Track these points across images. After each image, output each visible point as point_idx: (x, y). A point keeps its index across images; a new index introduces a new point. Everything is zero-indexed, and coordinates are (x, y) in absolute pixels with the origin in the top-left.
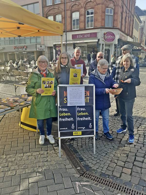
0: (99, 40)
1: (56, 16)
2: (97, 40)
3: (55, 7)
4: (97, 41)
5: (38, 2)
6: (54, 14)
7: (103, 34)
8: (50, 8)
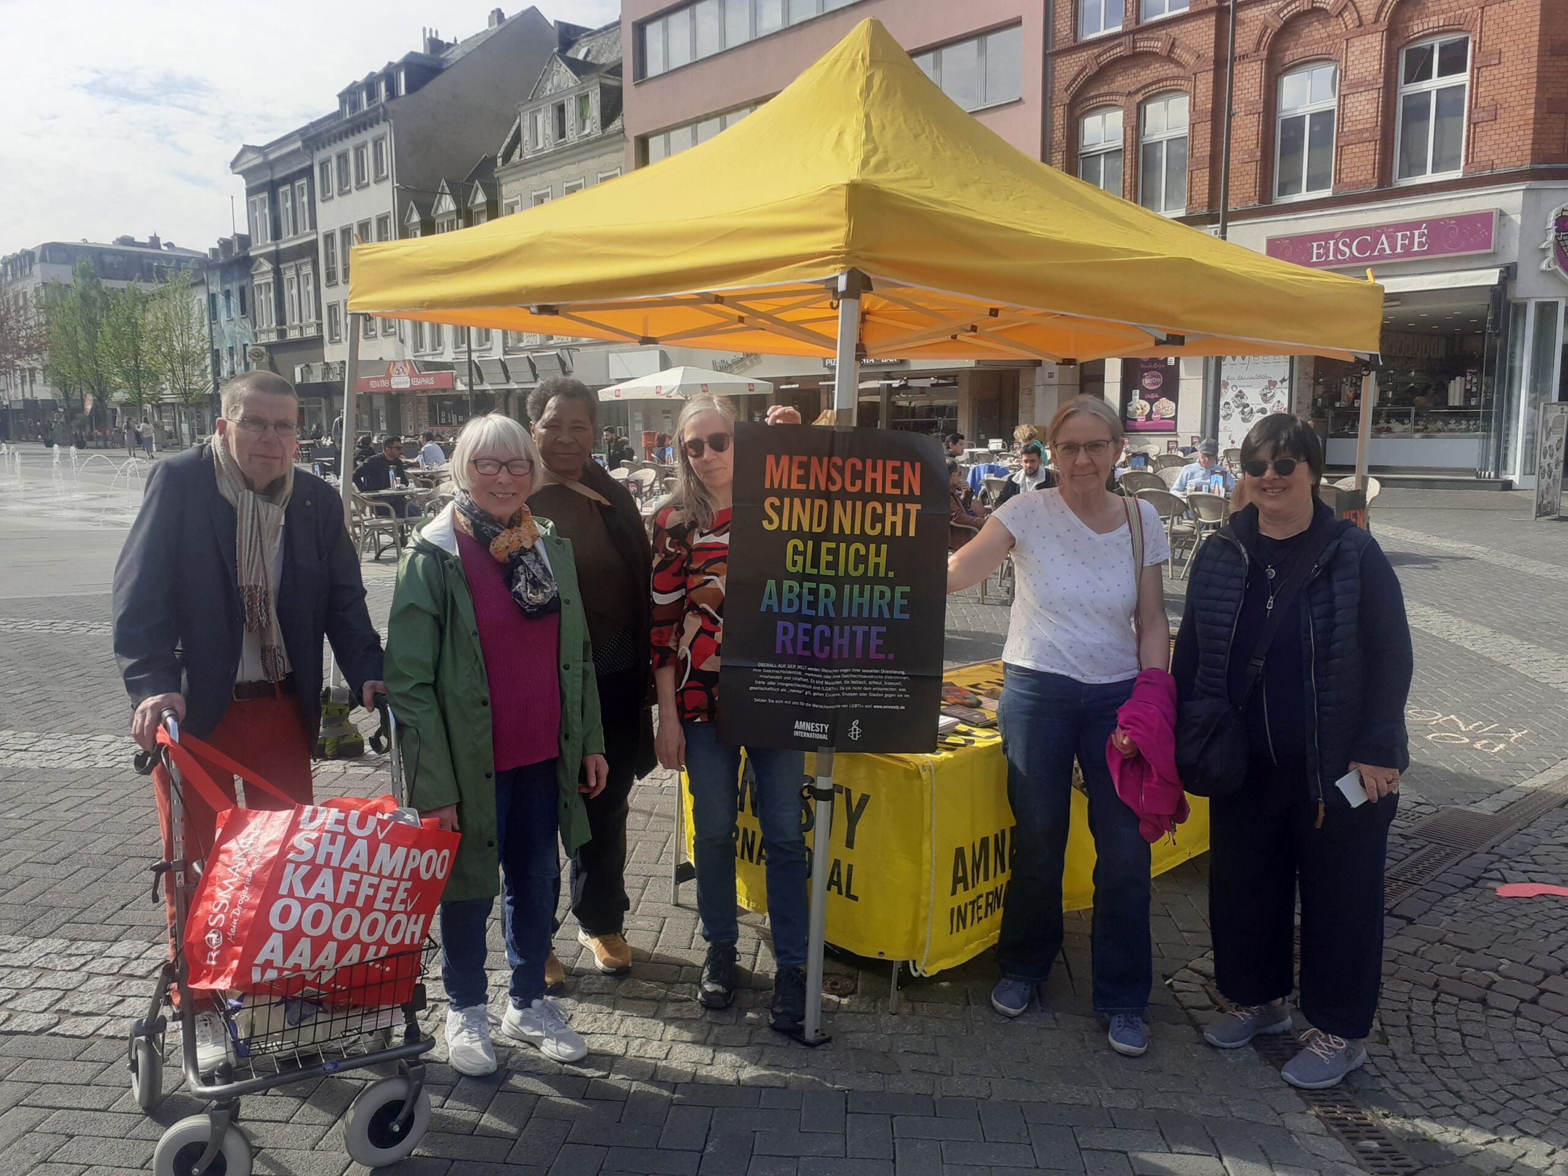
0: (1509, 273)
1: (1148, 107)
2: (1491, 277)
3: (1142, 45)
4: (1494, 281)
5: (1017, 22)
6: (1130, 94)
7: (1551, 224)
8: (1105, 52)
